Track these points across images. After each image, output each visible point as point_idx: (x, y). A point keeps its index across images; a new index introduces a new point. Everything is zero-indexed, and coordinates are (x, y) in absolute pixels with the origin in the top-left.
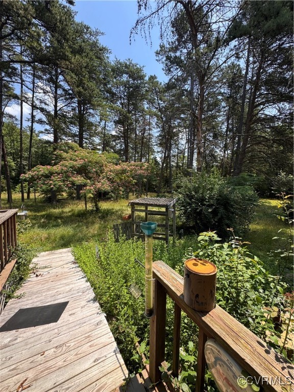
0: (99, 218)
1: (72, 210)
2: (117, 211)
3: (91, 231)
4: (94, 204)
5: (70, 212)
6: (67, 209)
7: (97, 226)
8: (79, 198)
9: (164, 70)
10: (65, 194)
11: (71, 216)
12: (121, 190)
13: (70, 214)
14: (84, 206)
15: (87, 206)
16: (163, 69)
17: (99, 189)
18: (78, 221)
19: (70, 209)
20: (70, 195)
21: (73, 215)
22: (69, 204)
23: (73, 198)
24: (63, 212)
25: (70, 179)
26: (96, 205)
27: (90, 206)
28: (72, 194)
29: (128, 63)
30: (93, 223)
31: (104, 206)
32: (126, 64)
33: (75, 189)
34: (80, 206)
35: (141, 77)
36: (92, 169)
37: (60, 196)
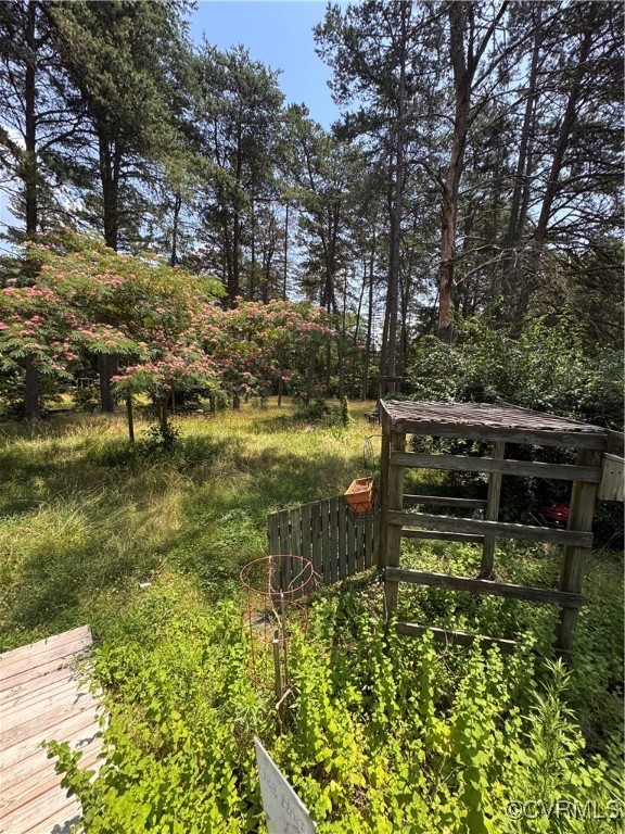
0: (180, 470)
1: (88, 443)
2: (222, 445)
3: (160, 521)
4: (156, 424)
5: (79, 448)
6: (70, 441)
7: (174, 499)
8: (108, 407)
9: (331, 86)
10: (67, 399)
11: (82, 462)
12: (246, 381)
13: (79, 455)
14: (126, 430)
15: (135, 430)
16: (329, 83)
17: (178, 374)
18: (108, 483)
19: (81, 441)
20: (83, 401)
21: (90, 457)
22: (79, 424)
23: (90, 408)
24: (56, 449)
25: (75, 335)
26: (165, 428)
27: (144, 430)
28: (89, 397)
29: (239, 58)
30: (161, 488)
31: (188, 428)
32: (233, 59)
33: (96, 386)
34: (113, 431)
35: (273, 101)
36: (154, 308)
37: (53, 403)
